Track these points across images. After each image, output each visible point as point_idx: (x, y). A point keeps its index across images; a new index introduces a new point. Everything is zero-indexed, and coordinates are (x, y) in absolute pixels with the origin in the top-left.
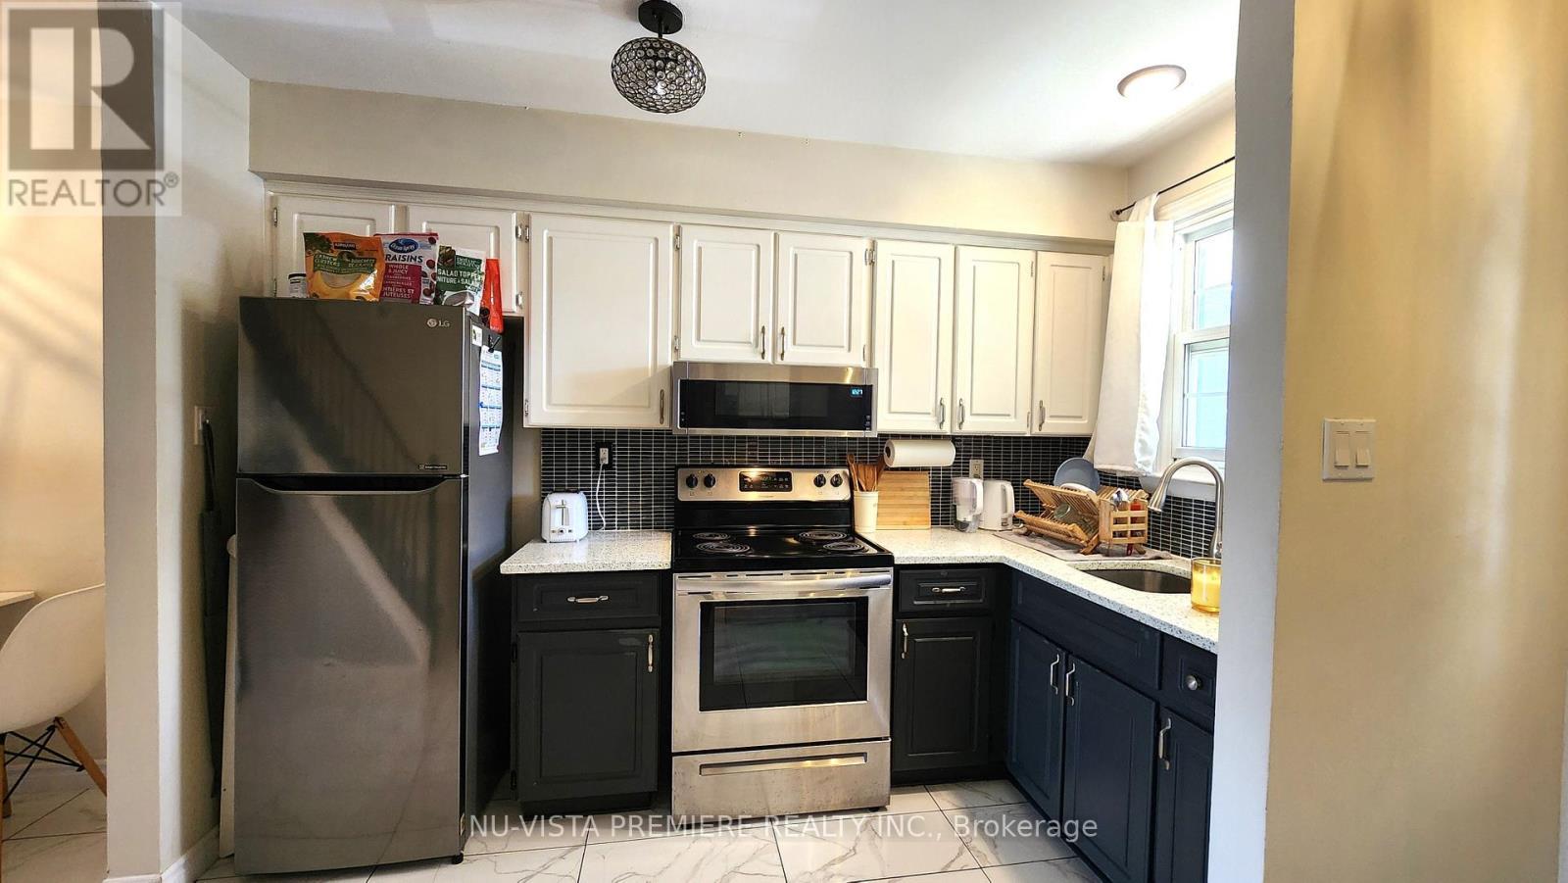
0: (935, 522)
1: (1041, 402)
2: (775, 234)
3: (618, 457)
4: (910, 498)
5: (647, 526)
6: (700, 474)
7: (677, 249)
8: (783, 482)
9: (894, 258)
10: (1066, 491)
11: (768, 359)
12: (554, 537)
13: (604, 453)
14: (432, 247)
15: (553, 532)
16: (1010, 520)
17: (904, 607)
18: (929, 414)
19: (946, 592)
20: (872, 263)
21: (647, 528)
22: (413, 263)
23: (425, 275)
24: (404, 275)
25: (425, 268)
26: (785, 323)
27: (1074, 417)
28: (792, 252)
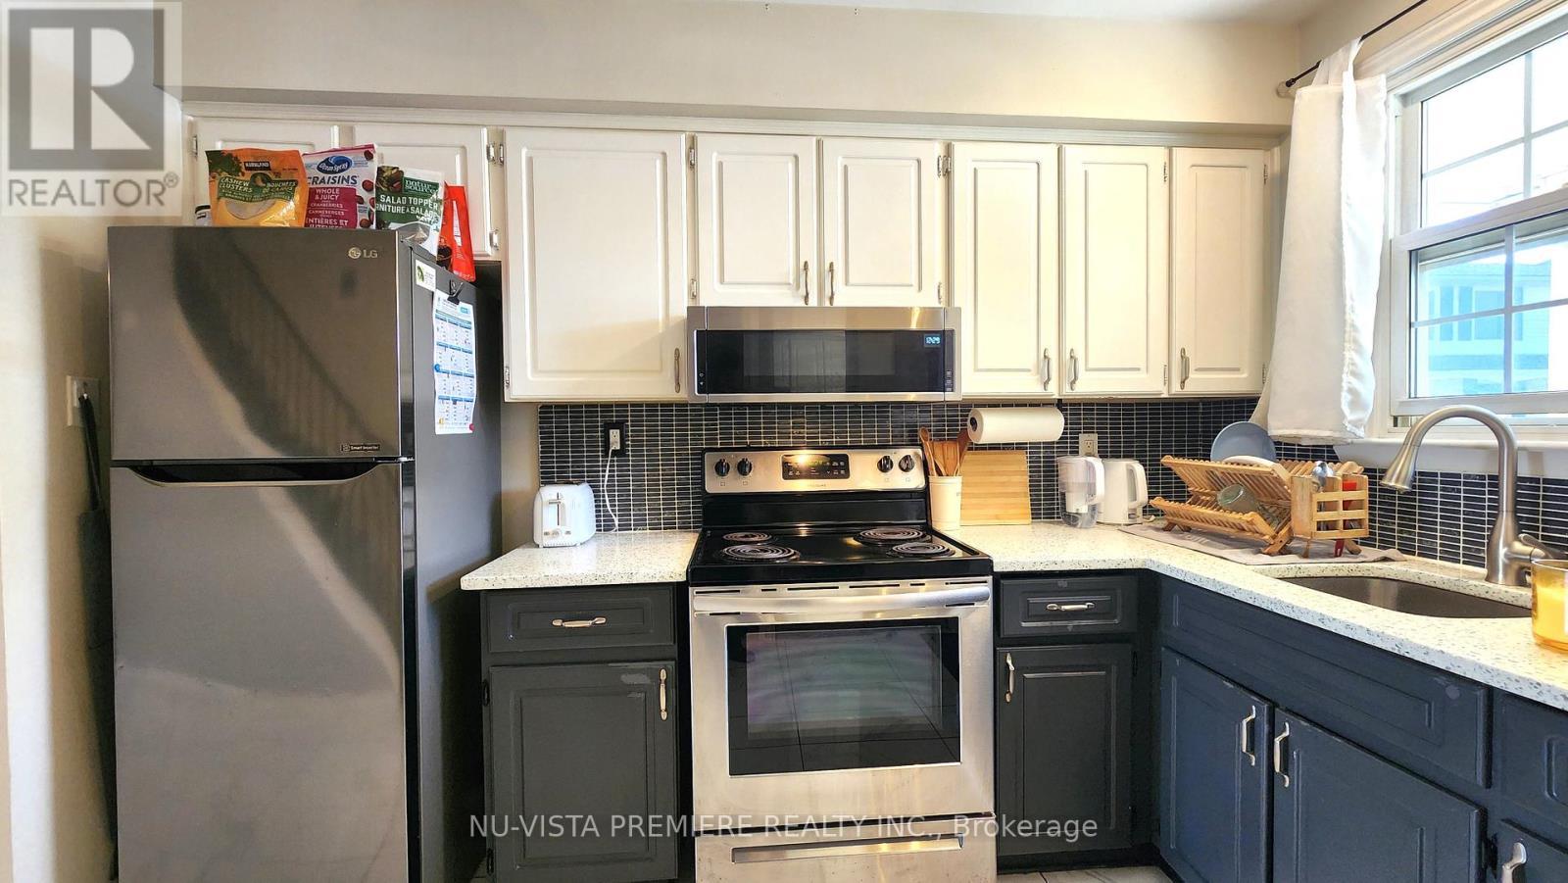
0: (1036, 515)
1: (1183, 351)
2: (818, 142)
3: (632, 441)
4: (1003, 484)
5: (670, 526)
6: (733, 458)
7: (692, 166)
8: (837, 466)
9: (977, 165)
10: (1235, 466)
11: (813, 302)
12: (547, 541)
13: (615, 435)
14: (369, 163)
15: (546, 534)
16: (1140, 512)
17: (1008, 631)
18: (1029, 370)
19: (1066, 611)
20: (947, 173)
21: (670, 528)
22: (345, 185)
23: (361, 200)
24: (334, 202)
25: (361, 192)
26: (834, 254)
27: (1237, 370)
28: (840, 162)
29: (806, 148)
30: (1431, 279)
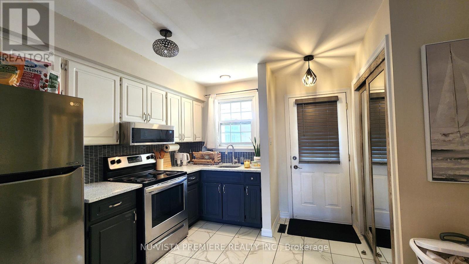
0: (173, 165)
1: (195, 134)
2: (146, 86)
7: (121, 85)
9: (171, 98)
10: (207, 153)
11: (146, 122)
18: (178, 137)
19: (193, 179)
20: (166, 98)
21: (92, 182)
22: (36, 73)
23: (42, 79)
24: (32, 78)
25: (43, 77)
26: (149, 112)
27: (200, 137)
28: (150, 92)
29: (144, 87)
30: (223, 127)
